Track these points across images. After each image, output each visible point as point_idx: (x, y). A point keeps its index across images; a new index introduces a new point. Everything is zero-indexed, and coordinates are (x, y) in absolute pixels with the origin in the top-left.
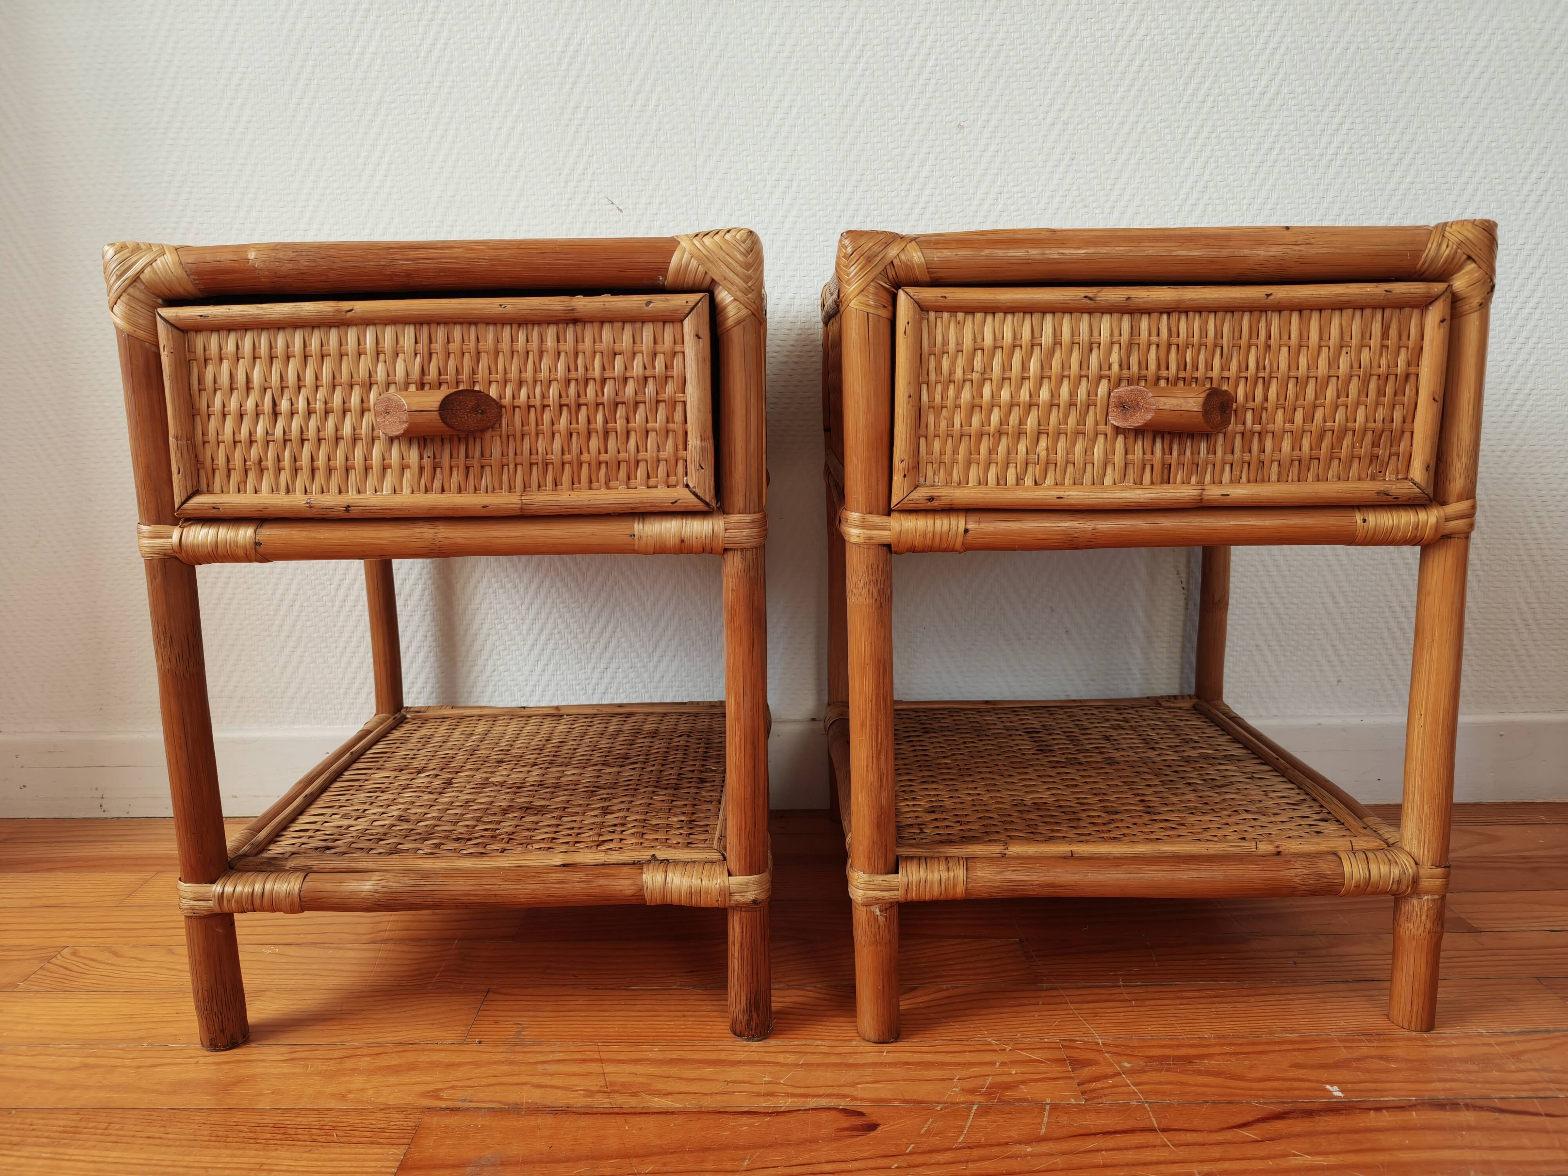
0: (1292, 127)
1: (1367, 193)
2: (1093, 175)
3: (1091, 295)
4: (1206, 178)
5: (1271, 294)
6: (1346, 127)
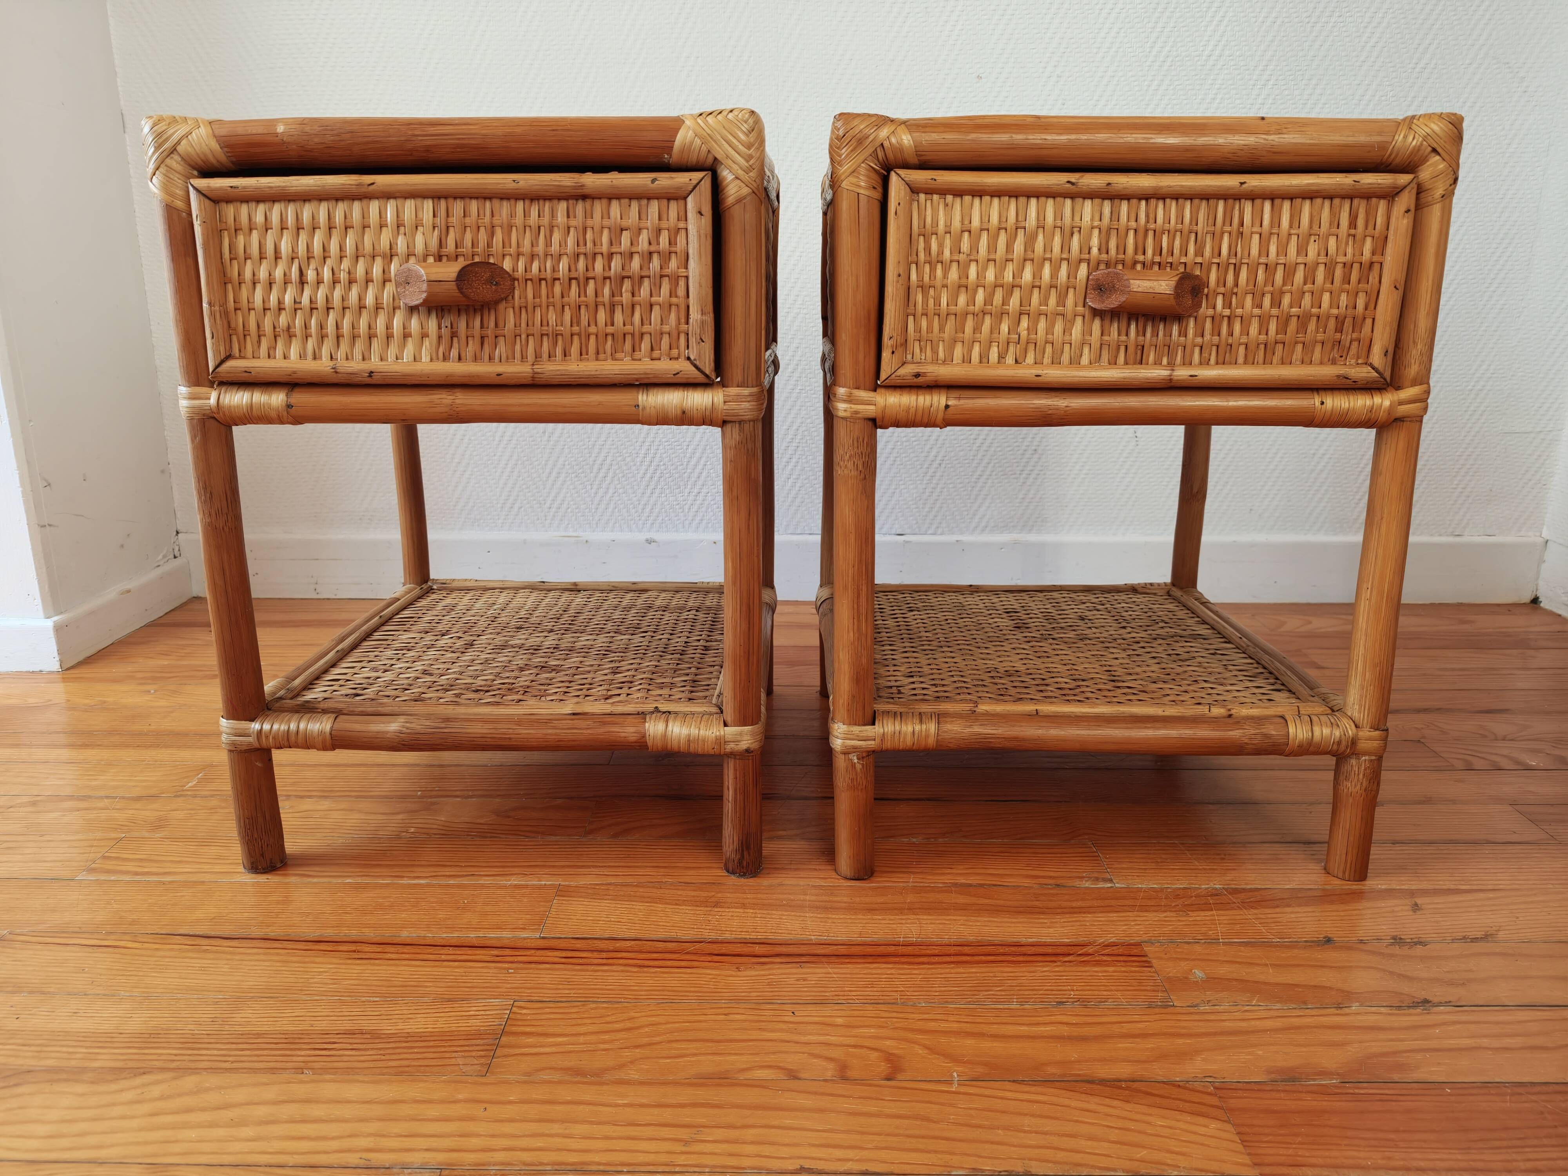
3: (1073, 180)
5: (1245, 183)
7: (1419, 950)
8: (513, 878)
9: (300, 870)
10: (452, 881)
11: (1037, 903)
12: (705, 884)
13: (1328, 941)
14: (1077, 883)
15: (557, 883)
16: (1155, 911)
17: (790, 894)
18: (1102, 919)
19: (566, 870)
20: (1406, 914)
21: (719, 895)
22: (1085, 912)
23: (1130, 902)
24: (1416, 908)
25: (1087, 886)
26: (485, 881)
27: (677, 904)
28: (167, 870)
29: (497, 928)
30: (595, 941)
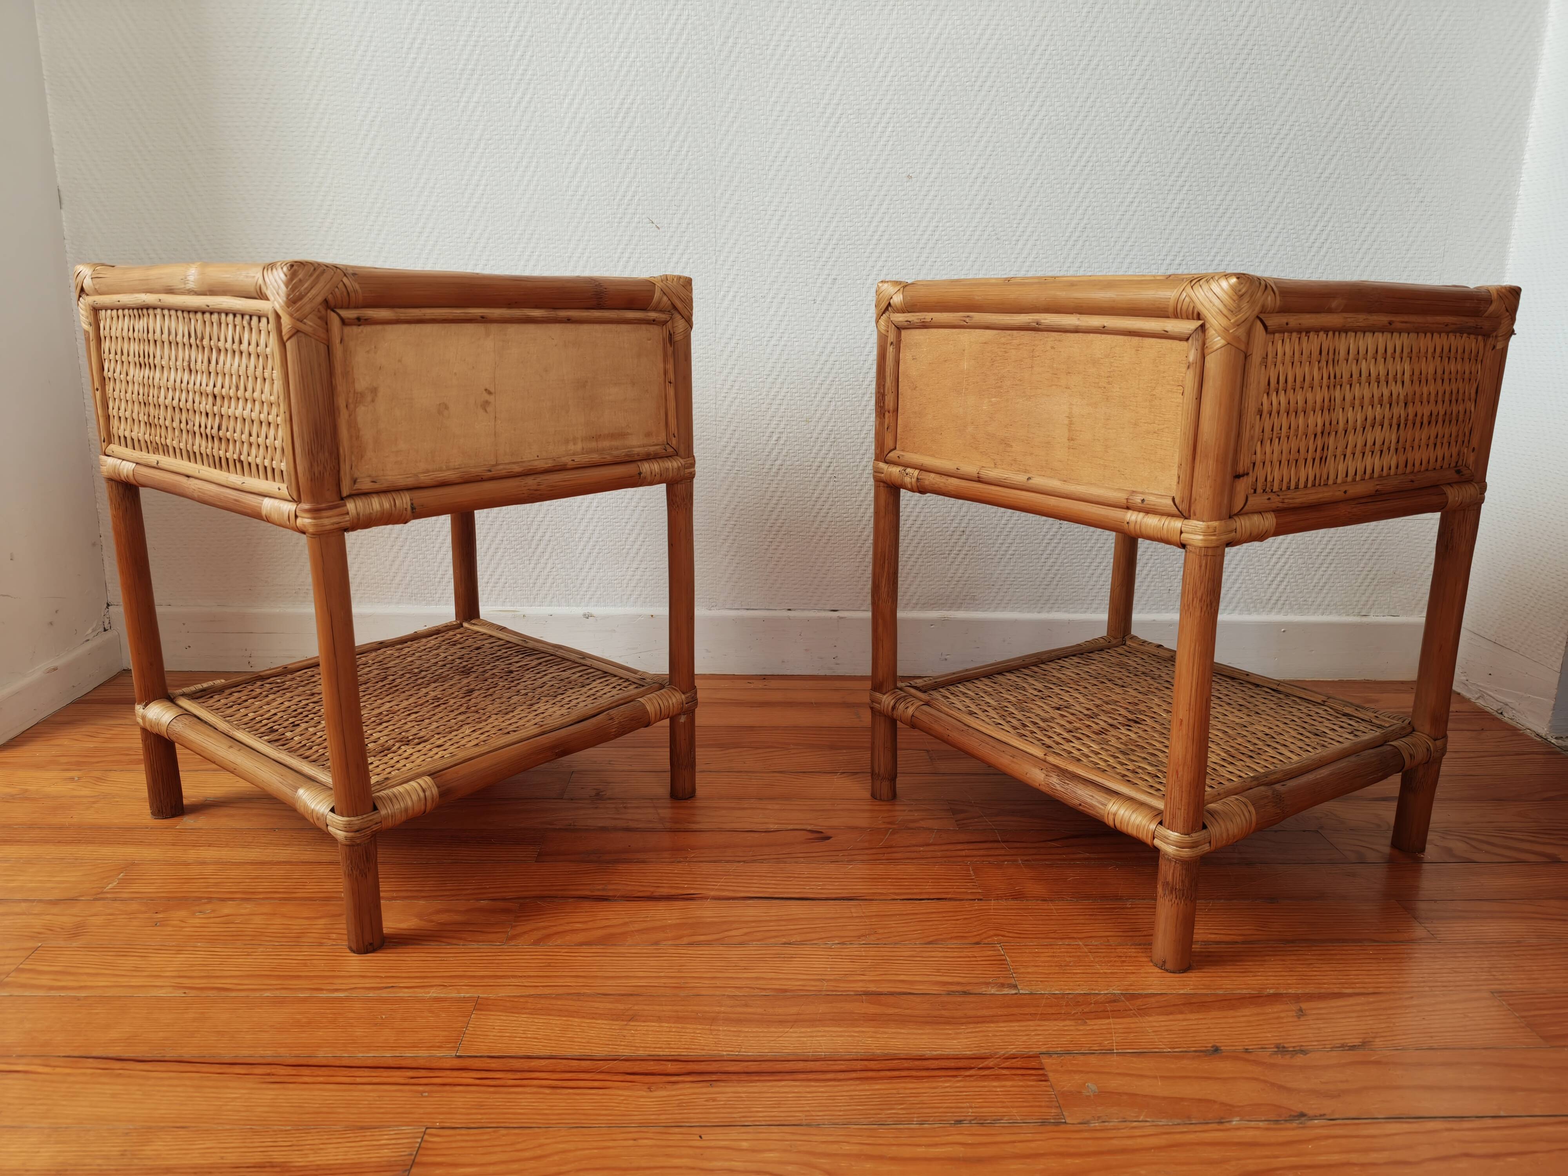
0: (1147, 187)
1: (1199, 237)
2: (1004, 216)
4: (1085, 221)
6: (1186, 188)
7: (1300, 1060)
8: (433, 990)
9: (218, 983)
10: (371, 994)
11: (944, 1012)
12: (623, 995)
13: (1216, 1050)
14: (983, 990)
15: (476, 995)
16: (1055, 1020)
17: (706, 1005)
18: (1005, 1029)
19: (486, 980)
20: (1290, 1020)
21: (636, 1007)
22: (988, 1022)
23: (1032, 1010)
24: (1301, 1013)
25: (992, 992)
26: (405, 993)
27: (593, 1018)
28: (82, 984)
29: (414, 1046)
30: (511, 1060)
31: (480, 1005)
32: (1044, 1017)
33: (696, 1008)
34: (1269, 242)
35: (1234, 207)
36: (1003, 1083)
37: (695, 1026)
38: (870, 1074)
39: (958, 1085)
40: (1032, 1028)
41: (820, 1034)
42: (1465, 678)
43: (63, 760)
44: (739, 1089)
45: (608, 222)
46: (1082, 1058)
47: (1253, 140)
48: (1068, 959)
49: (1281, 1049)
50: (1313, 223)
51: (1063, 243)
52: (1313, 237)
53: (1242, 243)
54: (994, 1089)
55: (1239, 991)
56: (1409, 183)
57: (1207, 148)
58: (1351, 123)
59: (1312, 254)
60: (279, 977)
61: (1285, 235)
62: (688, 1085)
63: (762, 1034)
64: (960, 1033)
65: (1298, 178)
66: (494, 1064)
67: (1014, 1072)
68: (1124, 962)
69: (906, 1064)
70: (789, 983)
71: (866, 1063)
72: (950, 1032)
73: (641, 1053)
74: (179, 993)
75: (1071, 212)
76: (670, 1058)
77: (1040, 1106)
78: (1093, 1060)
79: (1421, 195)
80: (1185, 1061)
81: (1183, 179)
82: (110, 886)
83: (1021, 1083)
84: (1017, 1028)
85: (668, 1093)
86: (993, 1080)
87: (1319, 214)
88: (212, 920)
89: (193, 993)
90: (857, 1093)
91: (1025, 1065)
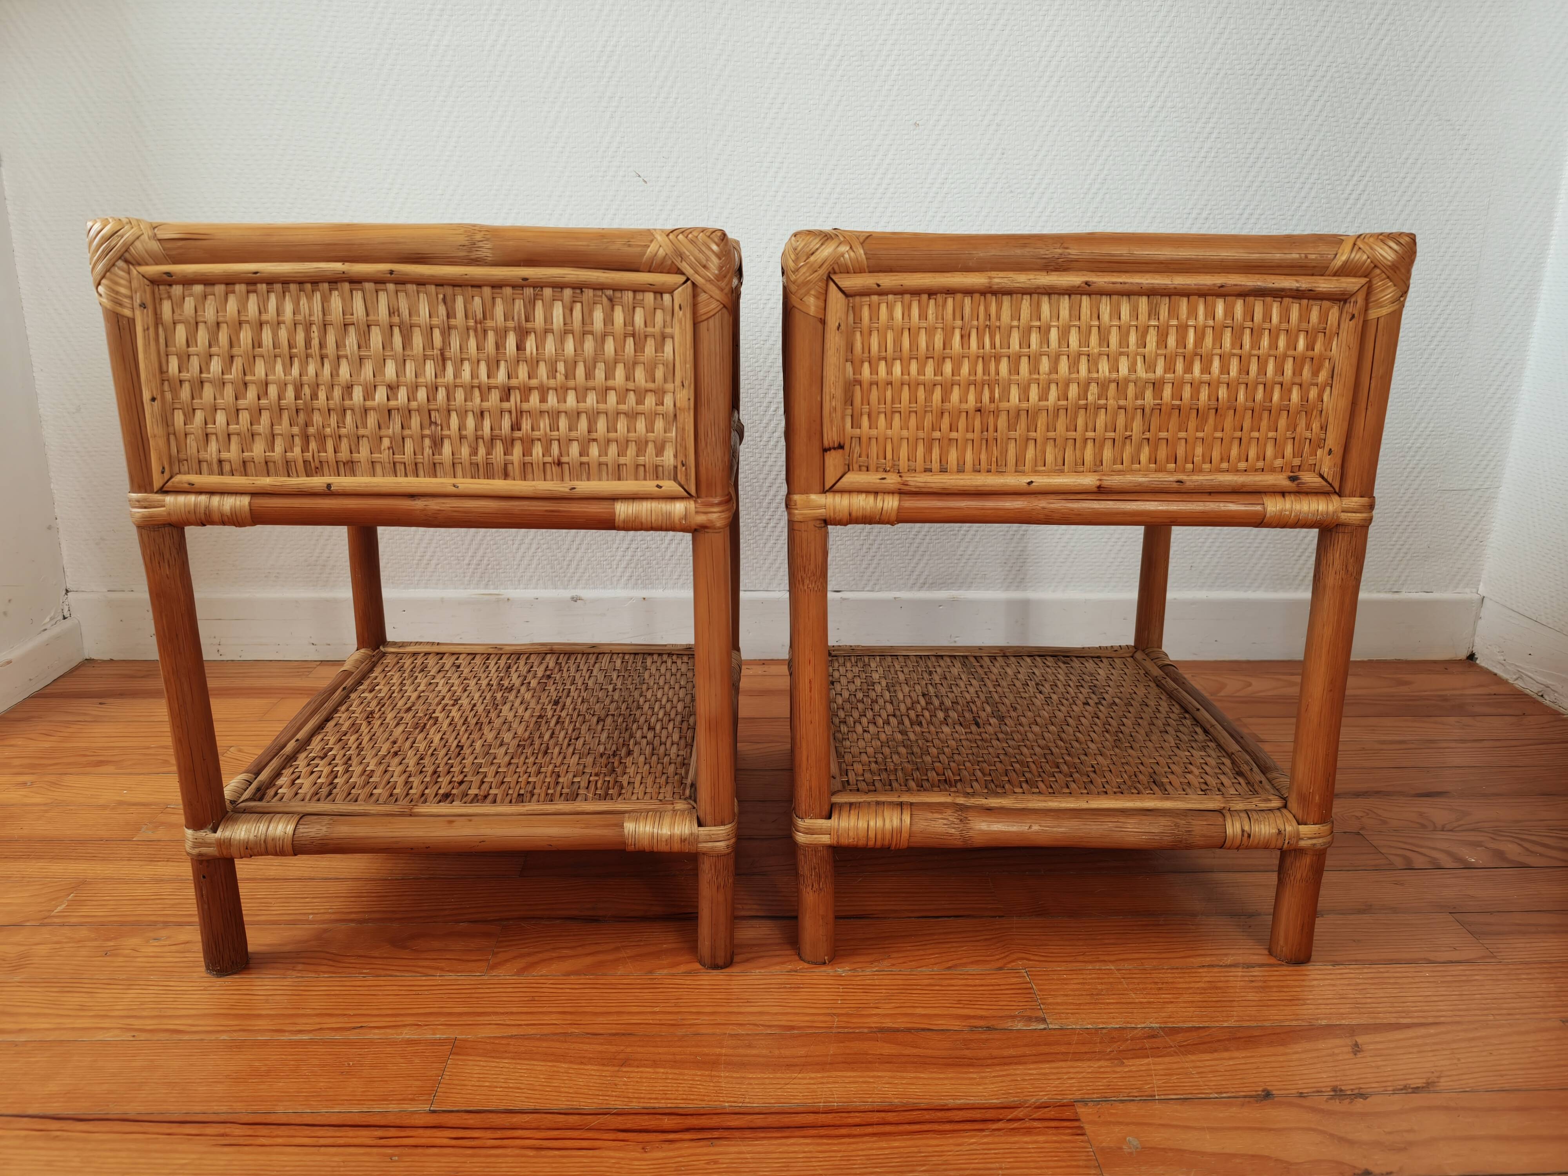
0: (1172, 135)
1: (1228, 189)
2: (1018, 167)
4: (1105, 172)
6: (1214, 136)
7: (1359, 1105)
8: (405, 1030)
9: (172, 1024)
10: (338, 1036)
11: (967, 1053)
12: (614, 1035)
13: (1267, 1095)
14: (1009, 1024)
15: (453, 1036)
16: (1089, 1060)
17: (704, 1047)
18: (1034, 1072)
19: (465, 1018)
20: (1347, 1057)
21: (629, 1050)
22: (1016, 1064)
23: (1063, 1049)
24: (1357, 1049)
25: (1019, 1027)
26: (375, 1035)
27: (582, 1063)
28: (22, 1026)
29: (384, 1099)
30: (490, 1115)
31: (457, 1048)
32: (1077, 1057)
33: (694, 1050)
34: (1303, 194)
35: (1265, 156)
36: (1035, 1138)
37: (693, 1072)
38: (888, 1128)
39: (985, 1140)
40: (1064, 1070)
41: (831, 1080)
42: (1502, 658)
43: (16, 762)
44: (744, 1149)
45: (591, 177)
46: (1121, 1106)
47: (1288, 82)
48: (1099, 987)
49: (1338, 1093)
50: (1350, 173)
51: (1082, 196)
52: (1350, 188)
53: (1273, 196)
54: (1026, 1146)
55: (1287, 1023)
56: (1453, 129)
57: (1238, 91)
58: (1392, 64)
59: (1348, 206)
60: (237, 1016)
61: (1320, 186)
62: (686, 1144)
63: (767, 1081)
64: (986, 1078)
65: (1335, 124)
66: (471, 1120)
67: (1046, 1124)
68: (1160, 989)
69: (927, 1116)
70: (796, 1018)
71: (883, 1114)
72: (975, 1076)
73: (635, 1105)
74: (127, 1036)
75: (1090, 161)
76: (667, 1111)
77: (1078, 1167)
78: (1133, 1108)
79: (1466, 141)
80: (1234, 1109)
81: (1211, 125)
82: (59, 909)
83: (1055, 1138)
84: (1047, 1071)
85: (664, 1154)
86: (1024, 1134)
87: (1356, 163)
88: (167, 949)
89: (143, 1036)
90: (874, 1152)
91: (1058, 1116)
